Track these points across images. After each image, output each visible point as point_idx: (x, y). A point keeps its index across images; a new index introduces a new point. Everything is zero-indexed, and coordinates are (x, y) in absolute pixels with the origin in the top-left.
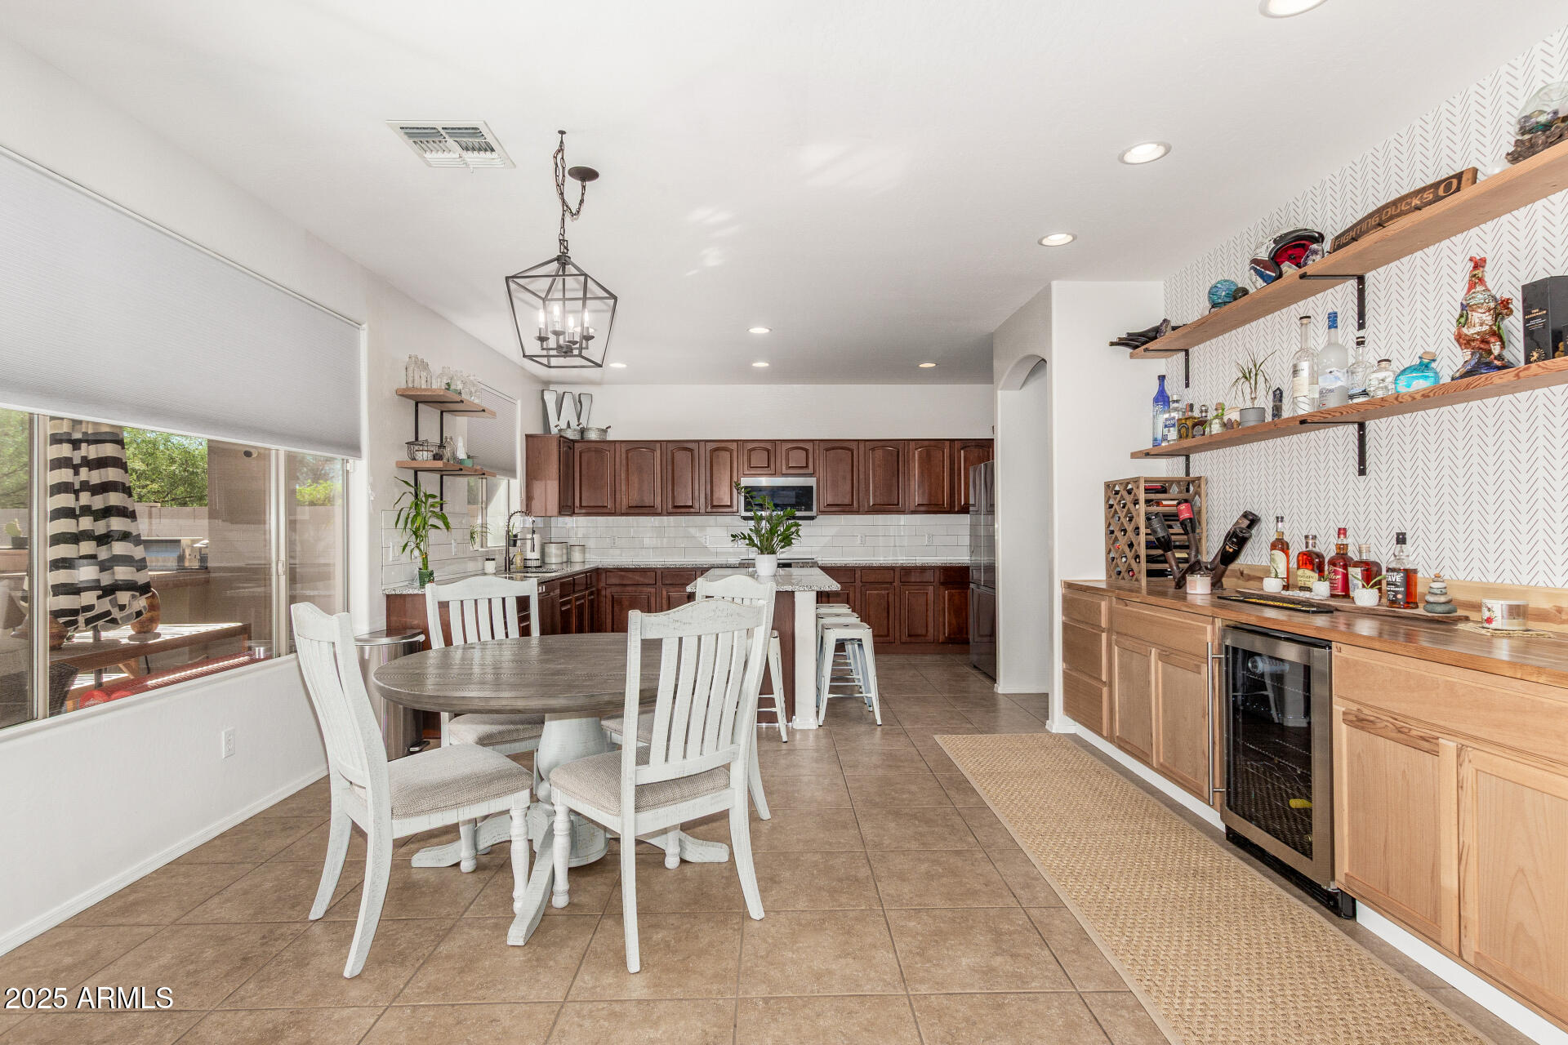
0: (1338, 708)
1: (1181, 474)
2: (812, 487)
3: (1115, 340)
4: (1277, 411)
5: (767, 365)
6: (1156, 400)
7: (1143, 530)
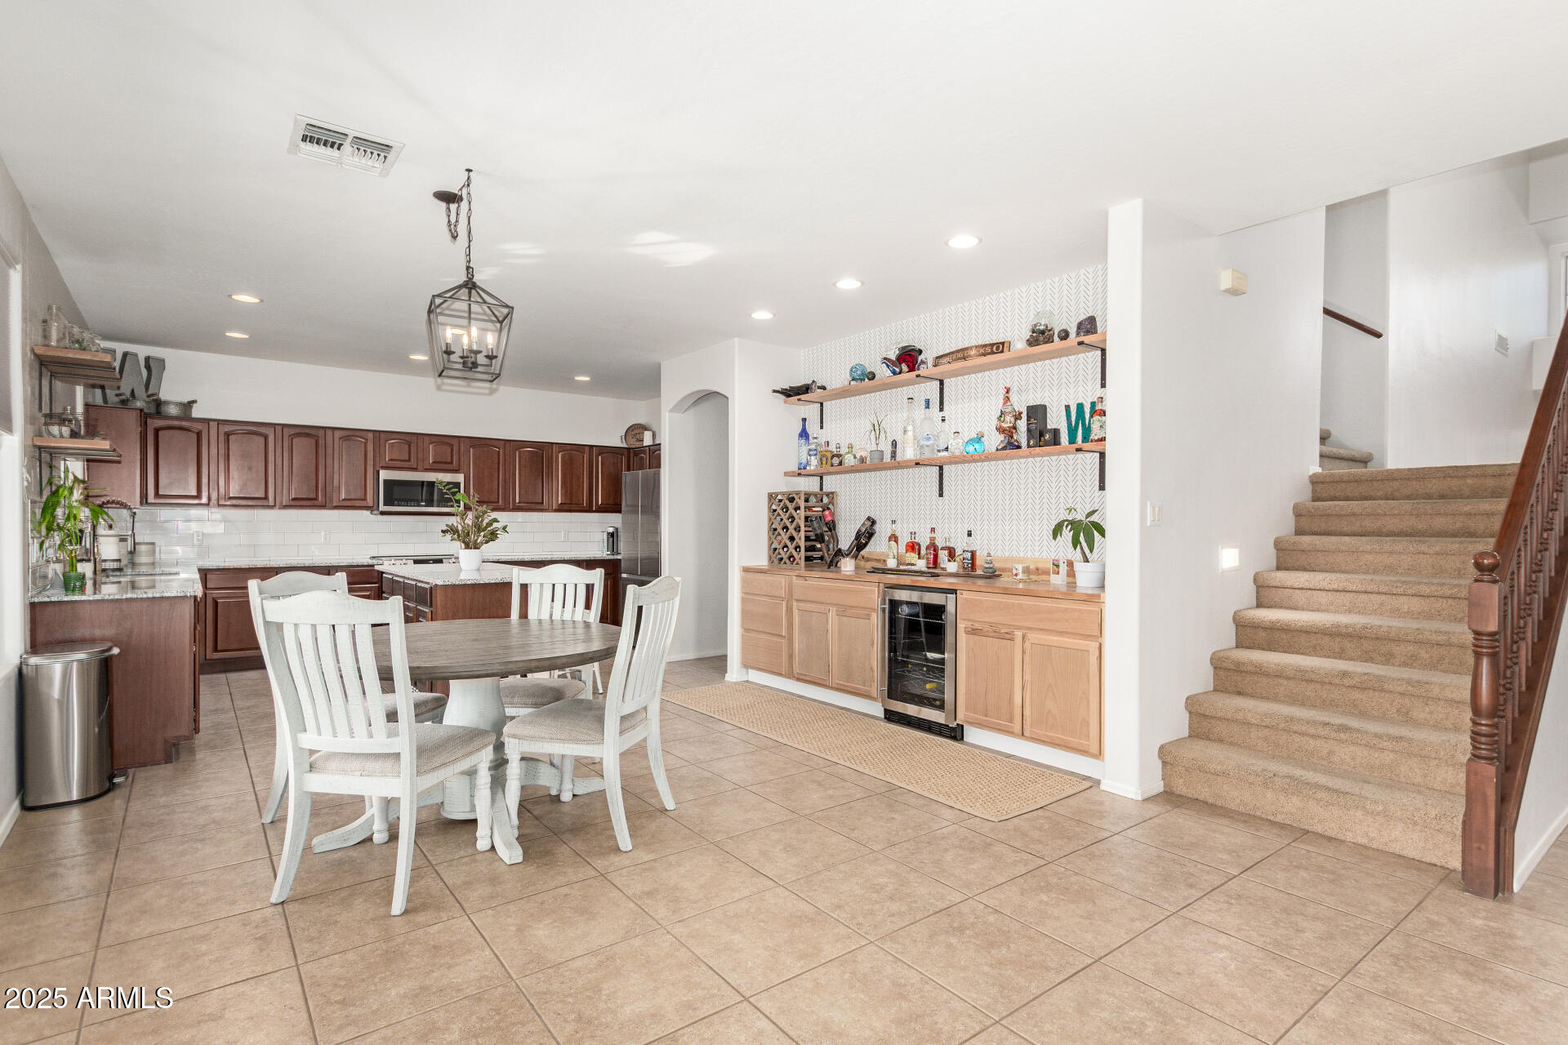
0: (961, 626)
1: (817, 489)
2: (459, 483)
3: (778, 389)
4: (894, 455)
5: (427, 358)
6: (801, 435)
7: (803, 529)
